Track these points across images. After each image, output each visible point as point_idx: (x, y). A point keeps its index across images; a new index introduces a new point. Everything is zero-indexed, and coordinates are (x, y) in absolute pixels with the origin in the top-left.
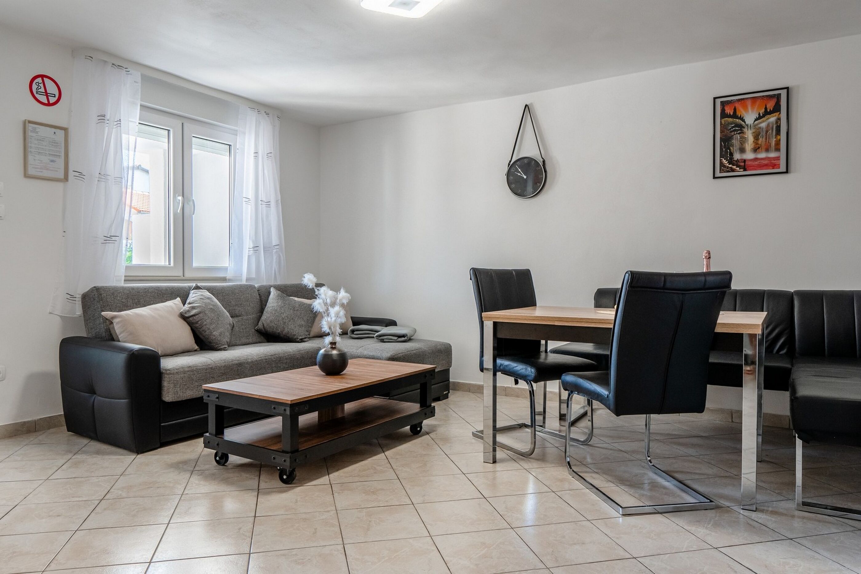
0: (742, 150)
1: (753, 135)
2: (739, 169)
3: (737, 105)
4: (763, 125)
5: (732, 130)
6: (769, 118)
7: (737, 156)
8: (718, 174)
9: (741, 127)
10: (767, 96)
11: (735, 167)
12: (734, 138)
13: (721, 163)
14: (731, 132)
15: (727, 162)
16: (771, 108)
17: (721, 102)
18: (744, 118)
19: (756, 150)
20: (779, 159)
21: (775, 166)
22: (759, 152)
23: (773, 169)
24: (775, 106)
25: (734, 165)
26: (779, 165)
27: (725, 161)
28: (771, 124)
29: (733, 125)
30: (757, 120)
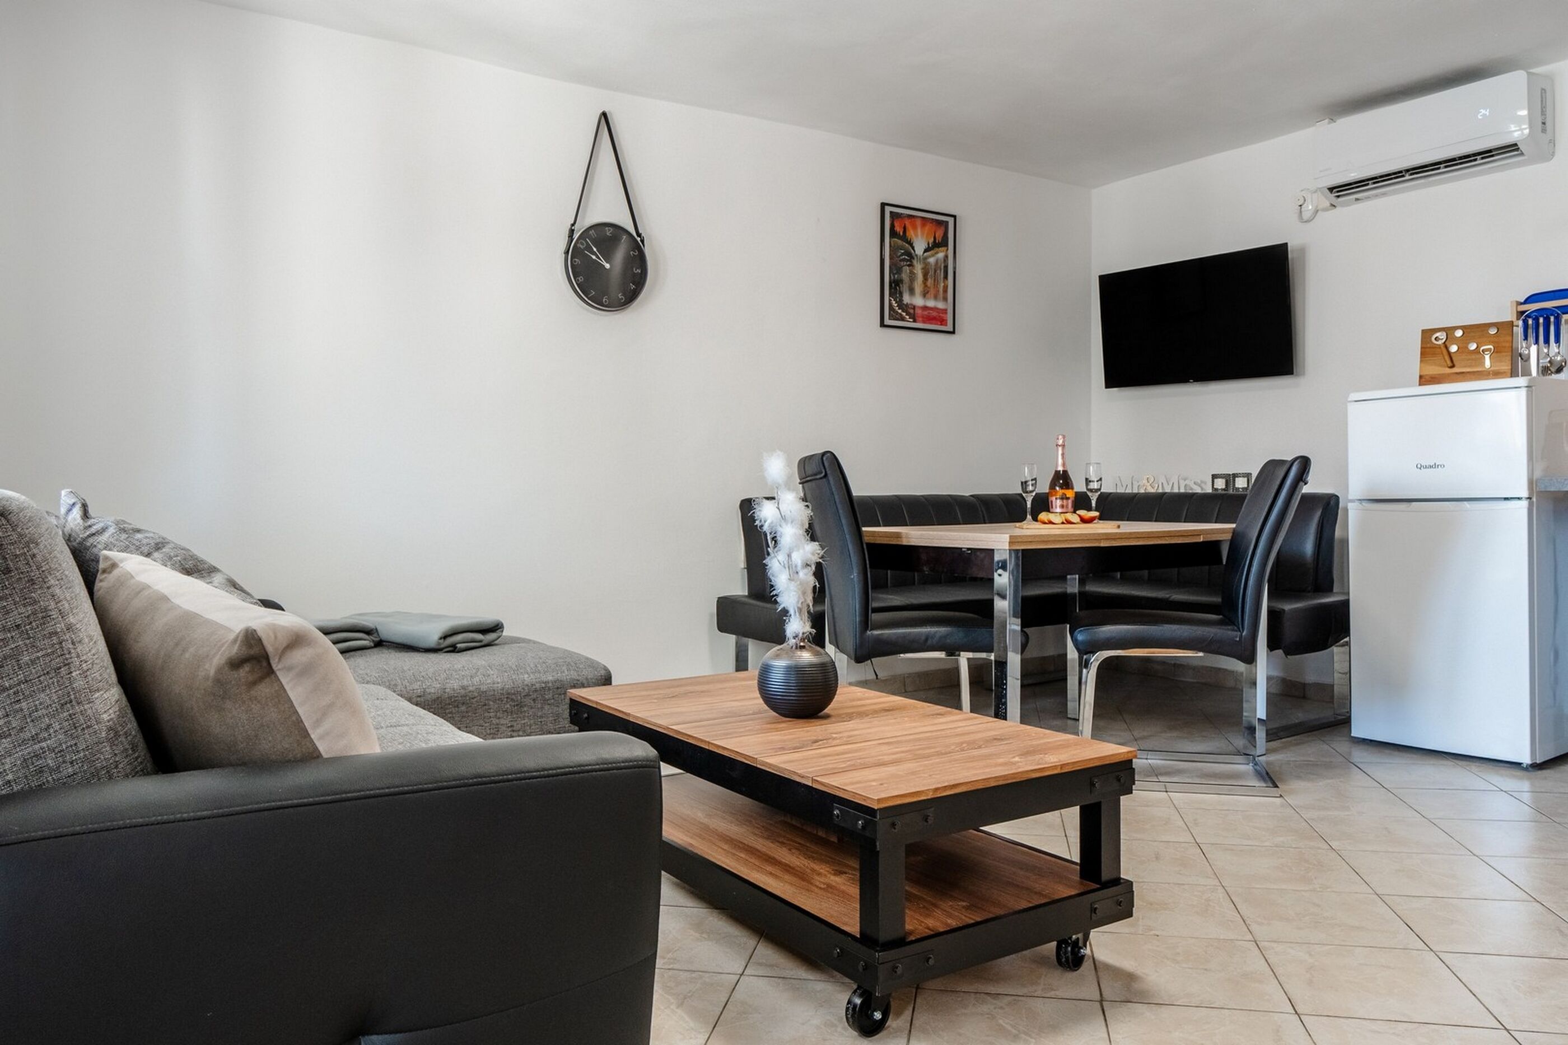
0: (912, 291)
1: (922, 272)
2: (910, 318)
3: (907, 223)
4: (932, 260)
5: (901, 257)
6: (937, 253)
7: (907, 299)
8: (887, 322)
9: (910, 255)
10: (937, 221)
11: (904, 314)
12: (904, 271)
13: (890, 305)
14: (900, 261)
15: (896, 305)
16: (939, 239)
17: (891, 212)
18: (914, 245)
19: (925, 295)
20: (946, 313)
21: (943, 322)
22: (928, 299)
23: (941, 325)
24: (943, 238)
25: (903, 311)
26: (946, 320)
27: (894, 302)
28: (939, 261)
29: (903, 251)
30: (926, 251)
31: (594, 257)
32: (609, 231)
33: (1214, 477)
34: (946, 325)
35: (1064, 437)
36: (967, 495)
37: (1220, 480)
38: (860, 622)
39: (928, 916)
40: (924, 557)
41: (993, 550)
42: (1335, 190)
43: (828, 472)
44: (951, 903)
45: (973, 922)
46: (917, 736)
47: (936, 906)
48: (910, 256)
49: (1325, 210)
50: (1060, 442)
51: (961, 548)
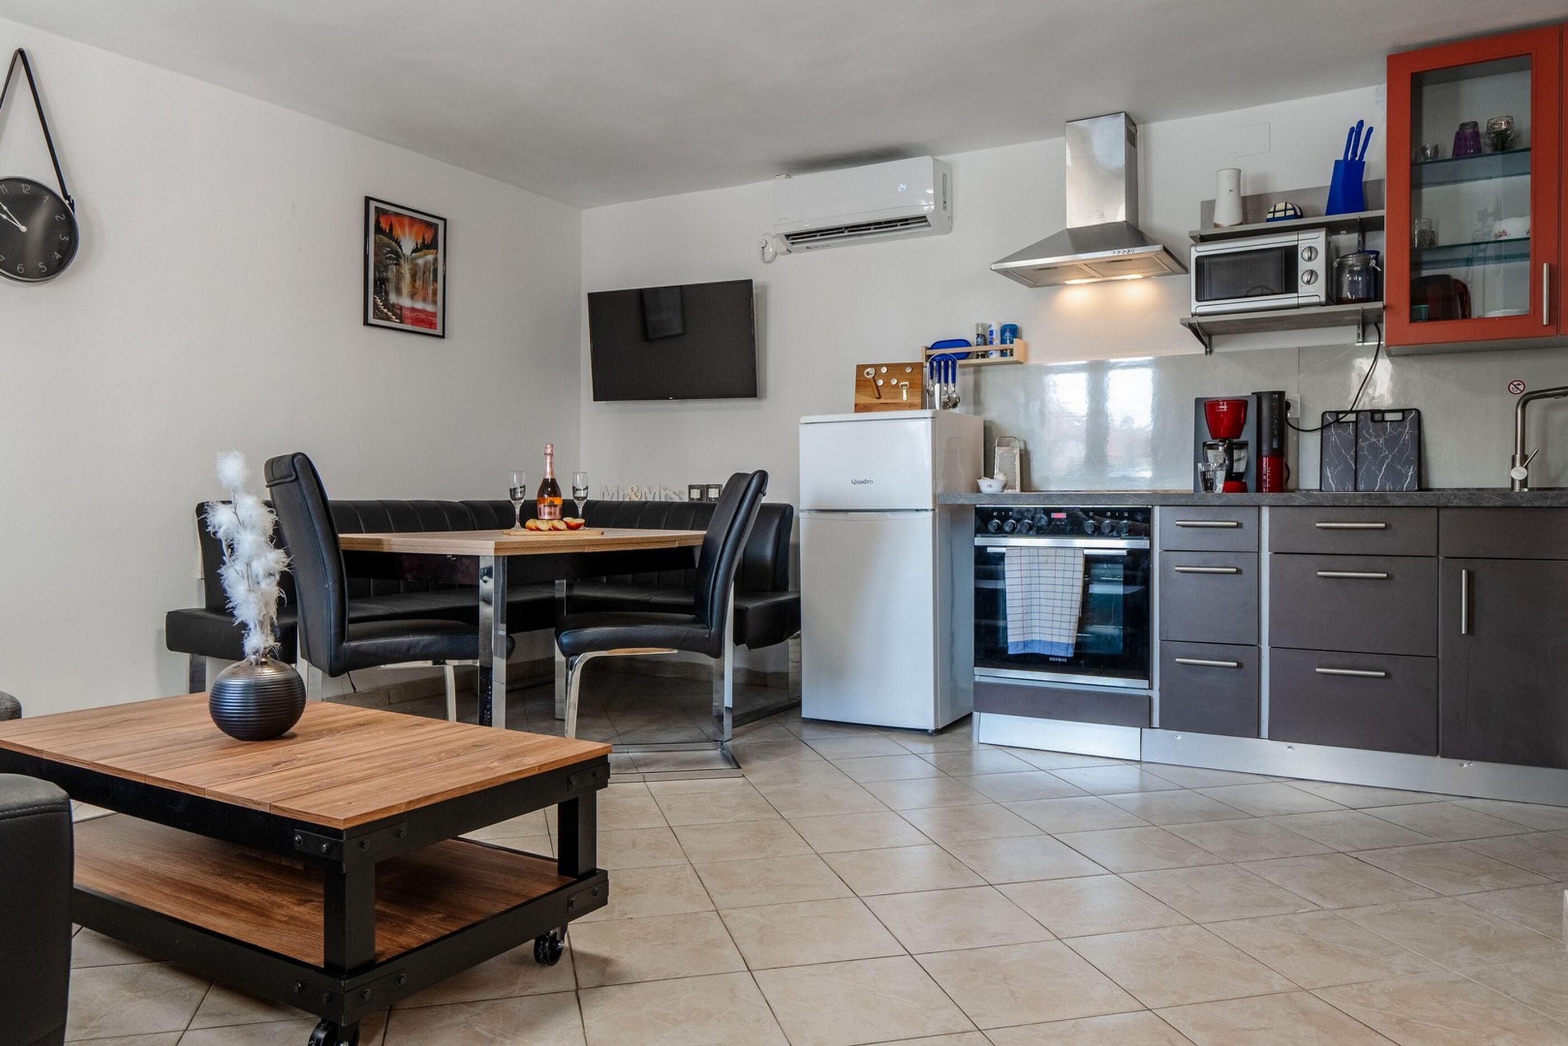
0: (399, 291)
1: (410, 273)
2: (395, 319)
3: (394, 220)
4: (420, 262)
5: (387, 256)
6: (426, 255)
7: (393, 298)
8: (371, 320)
9: (397, 253)
10: (426, 222)
11: (390, 314)
12: (390, 270)
13: (375, 303)
14: (387, 258)
15: (381, 304)
16: (428, 241)
17: (376, 208)
18: (401, 244)
19: (413, 296)
20: (436, 317)
21: (432, 325)
22: (416, 300)
23: (430, 328)
24: (432, 239)
25: (389, 311)
26: (436, 324)
27: (379, 301)
28: (428, 265)
29: (389, 249)
30: (414, 251)
31: (5, 217)
32: (26, 189)
33: (691, 487)
34: (436, 329)
35: (552, 446)
36: (456, 501)
37: (695, 490)
38: (335, 633)
39: (401, 933)
40: (406, 564)
41: (479, 557)
42: (790, 238)
43: (300, 475)
44: (426, 917)
45: (448, 932)
46: (393, 749)
47: (410, 922)
48: (398, 256)
49: (782, 254)
50: (549, 451)
51: (446, 555)
